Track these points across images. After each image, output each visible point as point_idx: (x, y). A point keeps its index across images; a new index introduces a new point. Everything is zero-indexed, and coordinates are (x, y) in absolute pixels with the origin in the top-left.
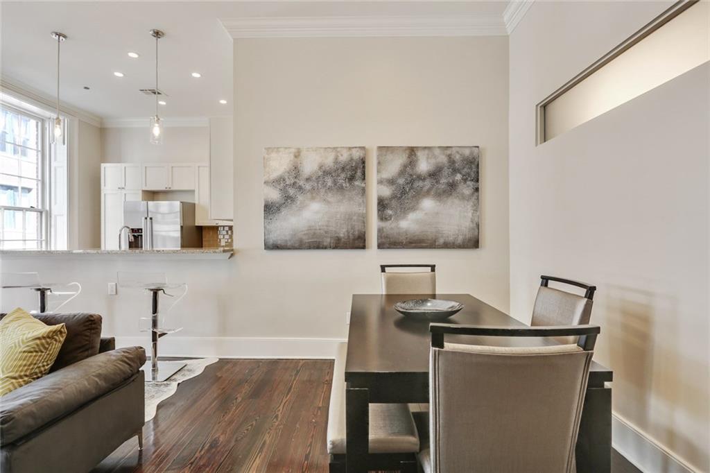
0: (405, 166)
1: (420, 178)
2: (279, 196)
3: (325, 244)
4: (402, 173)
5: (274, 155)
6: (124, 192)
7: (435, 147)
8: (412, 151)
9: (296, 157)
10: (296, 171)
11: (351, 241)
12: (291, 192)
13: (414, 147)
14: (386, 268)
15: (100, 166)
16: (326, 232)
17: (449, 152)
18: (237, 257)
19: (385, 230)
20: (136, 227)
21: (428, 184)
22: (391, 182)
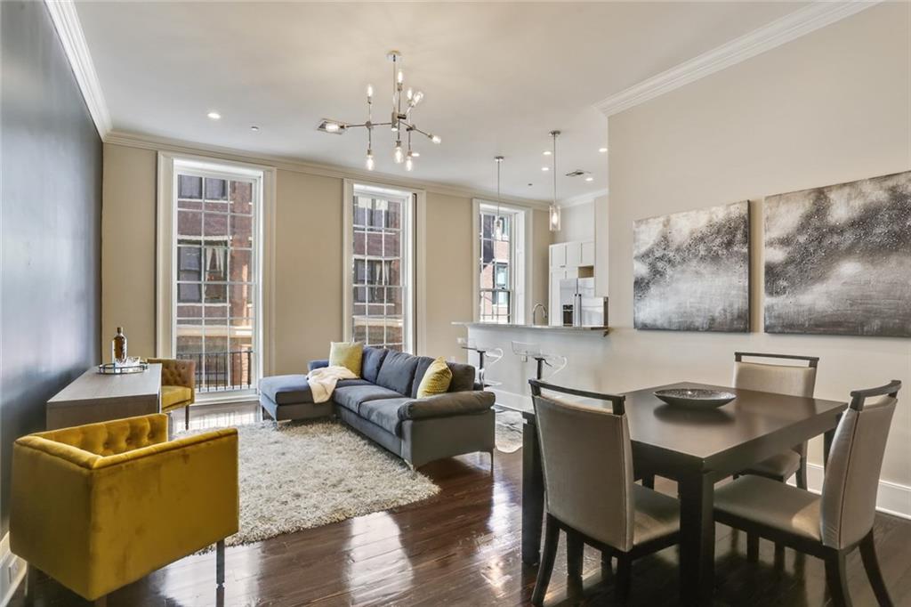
0: (808, 218)
1: (834, 230)
2: (648, 271)
3: (697, 324)
4: (802, 228)
5: (643, 227)
6: (565, 269)
7: (862, 181)
8: (820, 194)
9: (665, 226)
10: (665, 240)
11: (728, 321)
12: (660, 265)
13: (823, 188)
14: (743, 357)
15: (548, 248)
16: (698, 310)
17: (891, 183)
18: (611, 335)
19: (776, 308)
20: (568, 304)
21: (849, 237)
22: (785, 242)
